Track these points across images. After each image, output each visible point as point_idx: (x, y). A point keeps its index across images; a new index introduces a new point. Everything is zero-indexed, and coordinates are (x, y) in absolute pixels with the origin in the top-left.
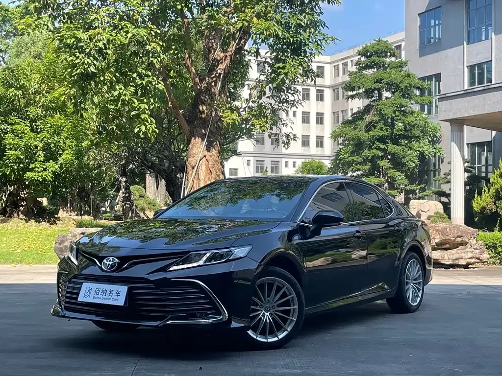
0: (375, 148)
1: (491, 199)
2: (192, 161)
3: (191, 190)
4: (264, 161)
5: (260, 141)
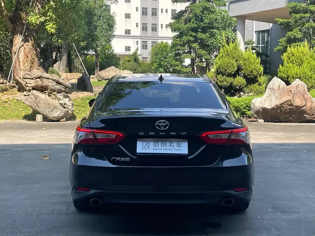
0: (189, 35)
1: (214, 74)
2: (15, 49)
3: (15, 68)
4: (147, 42)
5: (144, 28)
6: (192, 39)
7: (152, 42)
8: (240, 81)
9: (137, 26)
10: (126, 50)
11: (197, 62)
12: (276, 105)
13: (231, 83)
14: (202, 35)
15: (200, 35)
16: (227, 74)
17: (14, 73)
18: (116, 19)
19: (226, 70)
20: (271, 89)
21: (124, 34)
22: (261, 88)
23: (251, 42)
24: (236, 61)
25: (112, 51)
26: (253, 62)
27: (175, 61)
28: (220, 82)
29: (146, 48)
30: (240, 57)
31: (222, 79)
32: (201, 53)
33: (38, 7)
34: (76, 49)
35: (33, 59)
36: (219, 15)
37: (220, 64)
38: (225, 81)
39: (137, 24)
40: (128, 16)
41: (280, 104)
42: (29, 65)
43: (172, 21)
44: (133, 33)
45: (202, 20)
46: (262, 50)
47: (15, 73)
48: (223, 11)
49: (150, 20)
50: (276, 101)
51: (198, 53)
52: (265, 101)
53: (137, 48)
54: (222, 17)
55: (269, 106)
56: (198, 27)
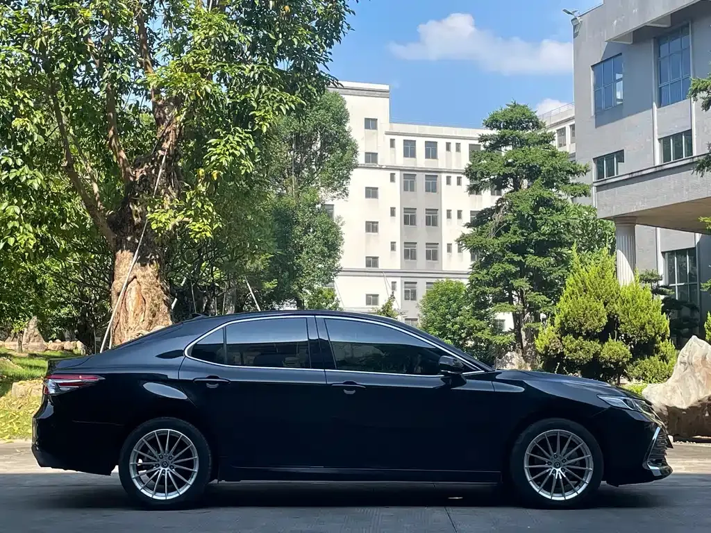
0: (507, 261)
1: (556, 333)
2: (118, 285)
3: (116, 327)
4: (416, 283)
5: (409, 254)
6: (513, 269)
7: (427, 283)
8: (616, 349)
9: (393, 248)
10: (368, 303)
11: (527, 321)
12: (699, 401)
13: (596, 355)
14: (536, 260)
15: (532, 260)
16: (584, 334)
17: (114, 336)
18: (344, 232)
19: (581, 325)
20: (685, 363)
21: (363, 266)
22: (667, 367)
23: (652, 275)
24: (605, 304)
25: (334, 303)
26: (644, 305)
27: (477, 319)
28: (570, 352)
29: (414, 298)
30: (613, 295)
31: (573, 346)
32: (536, 300)
33: (170, 194)
34: (254, 298)
35: (156, 305)
36: (576, 216)
37: (567, 311)
38: (581, 349)
39: (393, 244)
40: (372, 227)
41: (707, 398)
42: (146, 318)
43: (468, 231)
44: (382, 265)
45: (536, 228)
46: (681, 294)
47: (116, 336)
48: (584, 207)
49: (421, 234)
50: (699, 391)
51: (529, 300)
52: (674, 390)
53: (392, 296)
54: (583, 223)
55: (683, 403)
56: (528, 242)
